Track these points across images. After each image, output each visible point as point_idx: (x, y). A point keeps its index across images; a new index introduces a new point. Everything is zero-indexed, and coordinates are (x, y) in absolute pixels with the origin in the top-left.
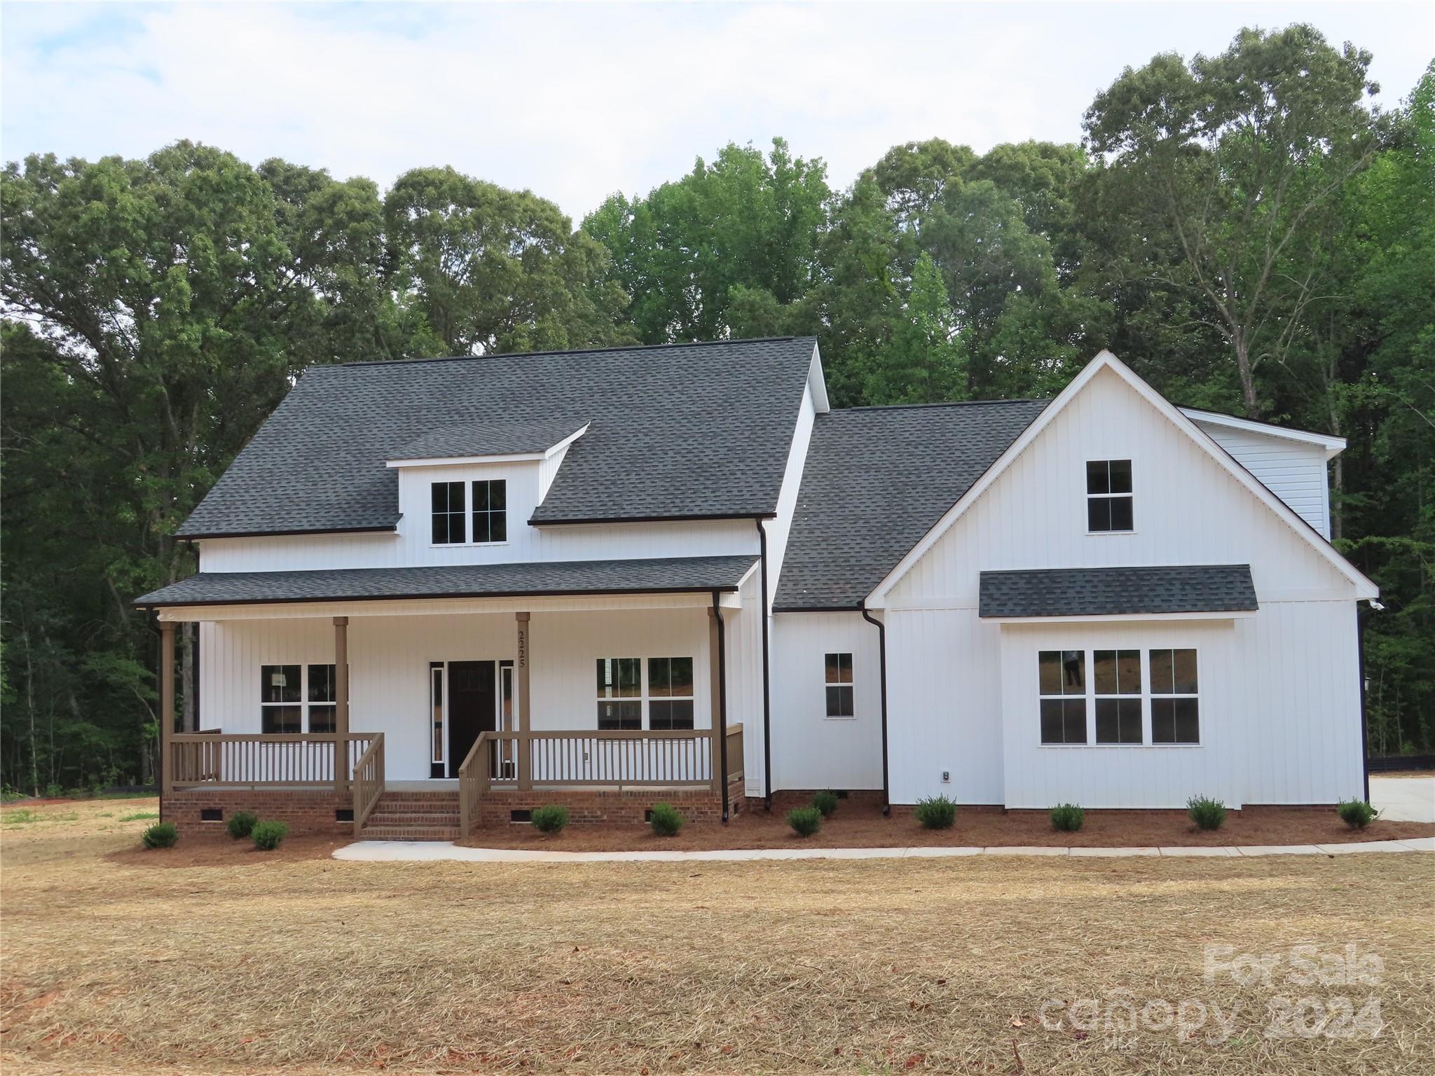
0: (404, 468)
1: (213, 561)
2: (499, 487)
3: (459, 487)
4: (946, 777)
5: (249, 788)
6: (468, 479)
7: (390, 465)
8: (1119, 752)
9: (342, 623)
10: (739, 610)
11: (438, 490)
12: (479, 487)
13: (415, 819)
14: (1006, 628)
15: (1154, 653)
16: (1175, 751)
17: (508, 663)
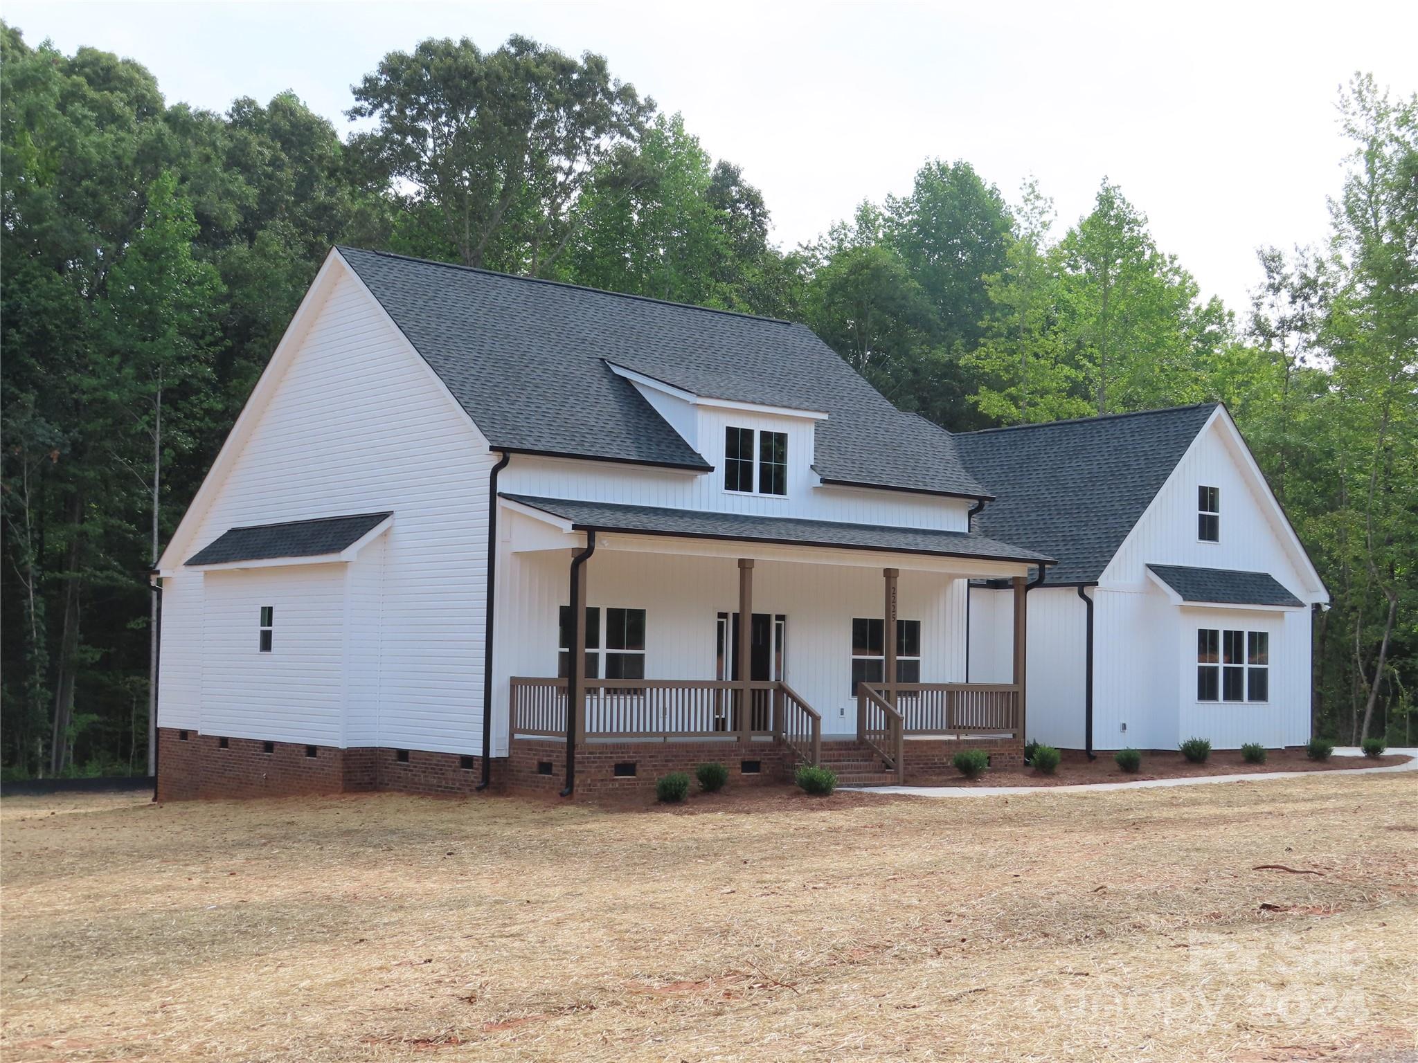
2: (781, 439)
3: (749, 435)
4: (1124, 727)
5: (661, 739)
6: (757, 428)
8: (1233, 705)
11: (731, 434)
12: (765, 437)
13: (843, 767)
15: (1250, 634)
16: (1258, 706)
17: (781, 617)
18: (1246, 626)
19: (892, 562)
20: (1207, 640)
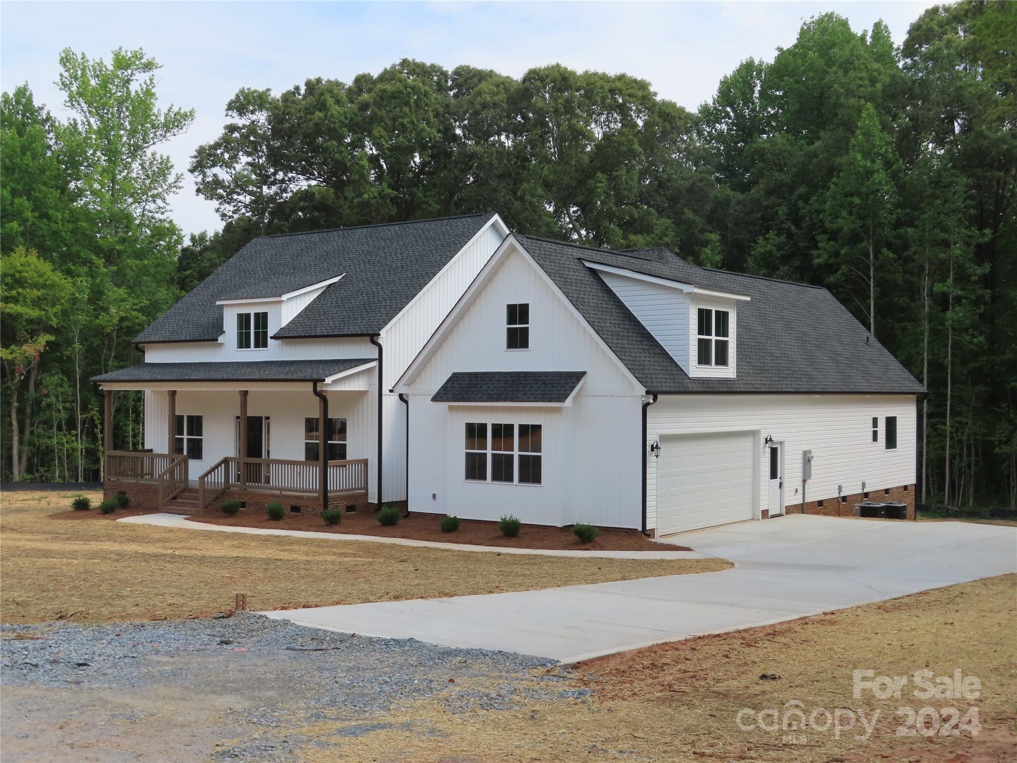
0: (227, 305)
1: (153, 356)
2: (265, 315)
3: (248, 315)
4: (434, 496)
5: (136, 481)
6: (252, 311)
7: (218, 303)
8: (502, 487)
9: (173, 394)
10: (367, 391)
11: (240, 316)
12: (257, 315)
13: (188, 503)
14: (451, 408)
15: (521, 426)
16: (529, 489)
17: (268, 418)
18: (516, 420)
19: (244, 387)
20: (475, 432)
